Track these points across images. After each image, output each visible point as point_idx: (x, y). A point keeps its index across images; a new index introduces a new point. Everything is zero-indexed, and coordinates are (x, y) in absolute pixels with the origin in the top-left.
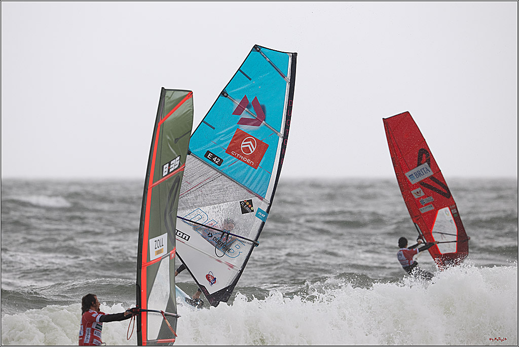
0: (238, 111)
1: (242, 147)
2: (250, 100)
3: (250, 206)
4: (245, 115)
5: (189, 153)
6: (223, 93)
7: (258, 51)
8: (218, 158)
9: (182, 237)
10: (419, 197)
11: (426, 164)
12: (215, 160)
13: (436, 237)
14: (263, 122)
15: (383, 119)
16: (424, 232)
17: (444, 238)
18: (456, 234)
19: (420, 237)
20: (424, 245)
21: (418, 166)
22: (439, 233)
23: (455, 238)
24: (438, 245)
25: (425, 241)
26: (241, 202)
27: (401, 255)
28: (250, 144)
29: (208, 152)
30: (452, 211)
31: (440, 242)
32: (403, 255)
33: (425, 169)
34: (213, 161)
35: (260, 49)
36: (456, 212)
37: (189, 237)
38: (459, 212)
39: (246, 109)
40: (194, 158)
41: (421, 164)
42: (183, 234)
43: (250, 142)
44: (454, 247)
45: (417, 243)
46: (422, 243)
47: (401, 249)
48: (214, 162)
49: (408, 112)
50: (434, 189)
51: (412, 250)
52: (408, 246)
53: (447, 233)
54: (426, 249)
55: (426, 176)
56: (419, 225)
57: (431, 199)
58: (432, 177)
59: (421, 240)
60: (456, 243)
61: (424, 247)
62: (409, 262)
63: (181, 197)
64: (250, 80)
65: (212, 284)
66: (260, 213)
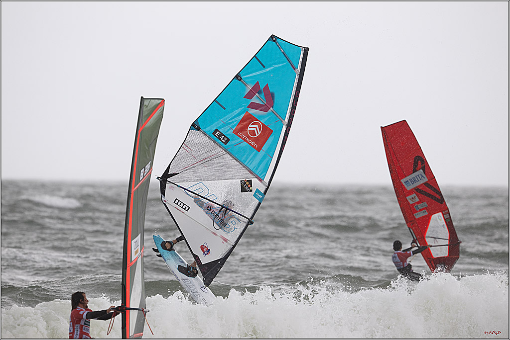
0: (249, 96)
1: (249, 129)
2: (262, 87)
3: (249, 186)
4: (255, 100)
5: (198, 129)
6: (238, 77)
7: (274, 41)
8: (225, 137)
9: (182, 207)
10: (413, 202)
11: (421, 170)
12: (222, 139)
13: (429, 241)
14: (271, 108)
15: (381, 127)
16: (418, 237)
17: (436, 243)
18: (448, 238)
19: (414, 241)
20: (417, 248)
21: (413, 173)
22: (432, 237)
23: (447, 242)
24: (430, 248)
25: (419, 245)
26: (241, 181)
27: (396, 258)
28: (256, 128)
29: (217, 130)
30: (445, 216)
31: (433, 245)
32: (397, 257)
33: (420, 176)
34: (220, 139)
35: (276, 40)
36: (448, 217)
37: (189, 208)
38: (451, 217)
39: (257, 94)
40: (202, 134)
41: (416, 171)
42: (184, 204)
43: (257, 126)
44: (446, 251)
45: (411, 246)
46: (415, 246)
47: (396, 252)
48: (221, 141)
49: (405, 120)
50: (429, 195)
51: (407, 253)
52: (402, 250)
53: (440, 237)
54: (419, 252)
55: (421, 182)
56: (412, 230)
57: (425, 204)
58: (426, 184)
59: (415, 244)
60: (447, 247)
61: (417, 250)
62: (403, 264)
63: (186, 169)
64: (264, 67)
65: (205, 255)
66: (257, 194)
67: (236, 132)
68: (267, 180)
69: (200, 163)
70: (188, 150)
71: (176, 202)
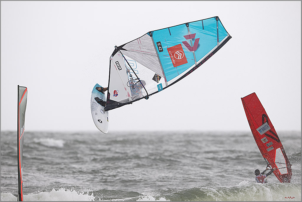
0: (187, 37)
1: (176, 53)
2: (196, 38)
3: (158, 79)
4: (188, 41)
5: (151, 36)
6: (187, 24)
7: (217, 20)
8: (162, 48)
9: (118, 67)
10: (265, 142)
12: (160, 48)
14: (194, 51)
15: (241, 98)
17: (281, 166)
22: (278, 163)
26: (156, 74)
28: (180, 55)
29: (160, 42)
30: (282, 150)
34: (158, 47)
35: (218, 20)
37: (121, 69)
39: (191, 39)
40: (151, 40)
41: (264, 123)
42: (120, 66)
43: (181, 54)
56: (267, 159)
58: (270, 131)
63: (132, 51)
64: (203, 29)
65: (114, 96)
66: (160, 86)
67: (169, 49)
68: (169, 83)
69: (141, 52)
70: (140, 42)
71: (117, 63)
